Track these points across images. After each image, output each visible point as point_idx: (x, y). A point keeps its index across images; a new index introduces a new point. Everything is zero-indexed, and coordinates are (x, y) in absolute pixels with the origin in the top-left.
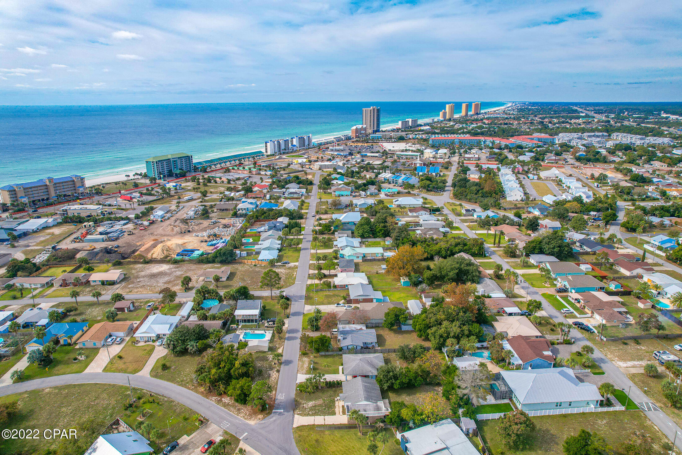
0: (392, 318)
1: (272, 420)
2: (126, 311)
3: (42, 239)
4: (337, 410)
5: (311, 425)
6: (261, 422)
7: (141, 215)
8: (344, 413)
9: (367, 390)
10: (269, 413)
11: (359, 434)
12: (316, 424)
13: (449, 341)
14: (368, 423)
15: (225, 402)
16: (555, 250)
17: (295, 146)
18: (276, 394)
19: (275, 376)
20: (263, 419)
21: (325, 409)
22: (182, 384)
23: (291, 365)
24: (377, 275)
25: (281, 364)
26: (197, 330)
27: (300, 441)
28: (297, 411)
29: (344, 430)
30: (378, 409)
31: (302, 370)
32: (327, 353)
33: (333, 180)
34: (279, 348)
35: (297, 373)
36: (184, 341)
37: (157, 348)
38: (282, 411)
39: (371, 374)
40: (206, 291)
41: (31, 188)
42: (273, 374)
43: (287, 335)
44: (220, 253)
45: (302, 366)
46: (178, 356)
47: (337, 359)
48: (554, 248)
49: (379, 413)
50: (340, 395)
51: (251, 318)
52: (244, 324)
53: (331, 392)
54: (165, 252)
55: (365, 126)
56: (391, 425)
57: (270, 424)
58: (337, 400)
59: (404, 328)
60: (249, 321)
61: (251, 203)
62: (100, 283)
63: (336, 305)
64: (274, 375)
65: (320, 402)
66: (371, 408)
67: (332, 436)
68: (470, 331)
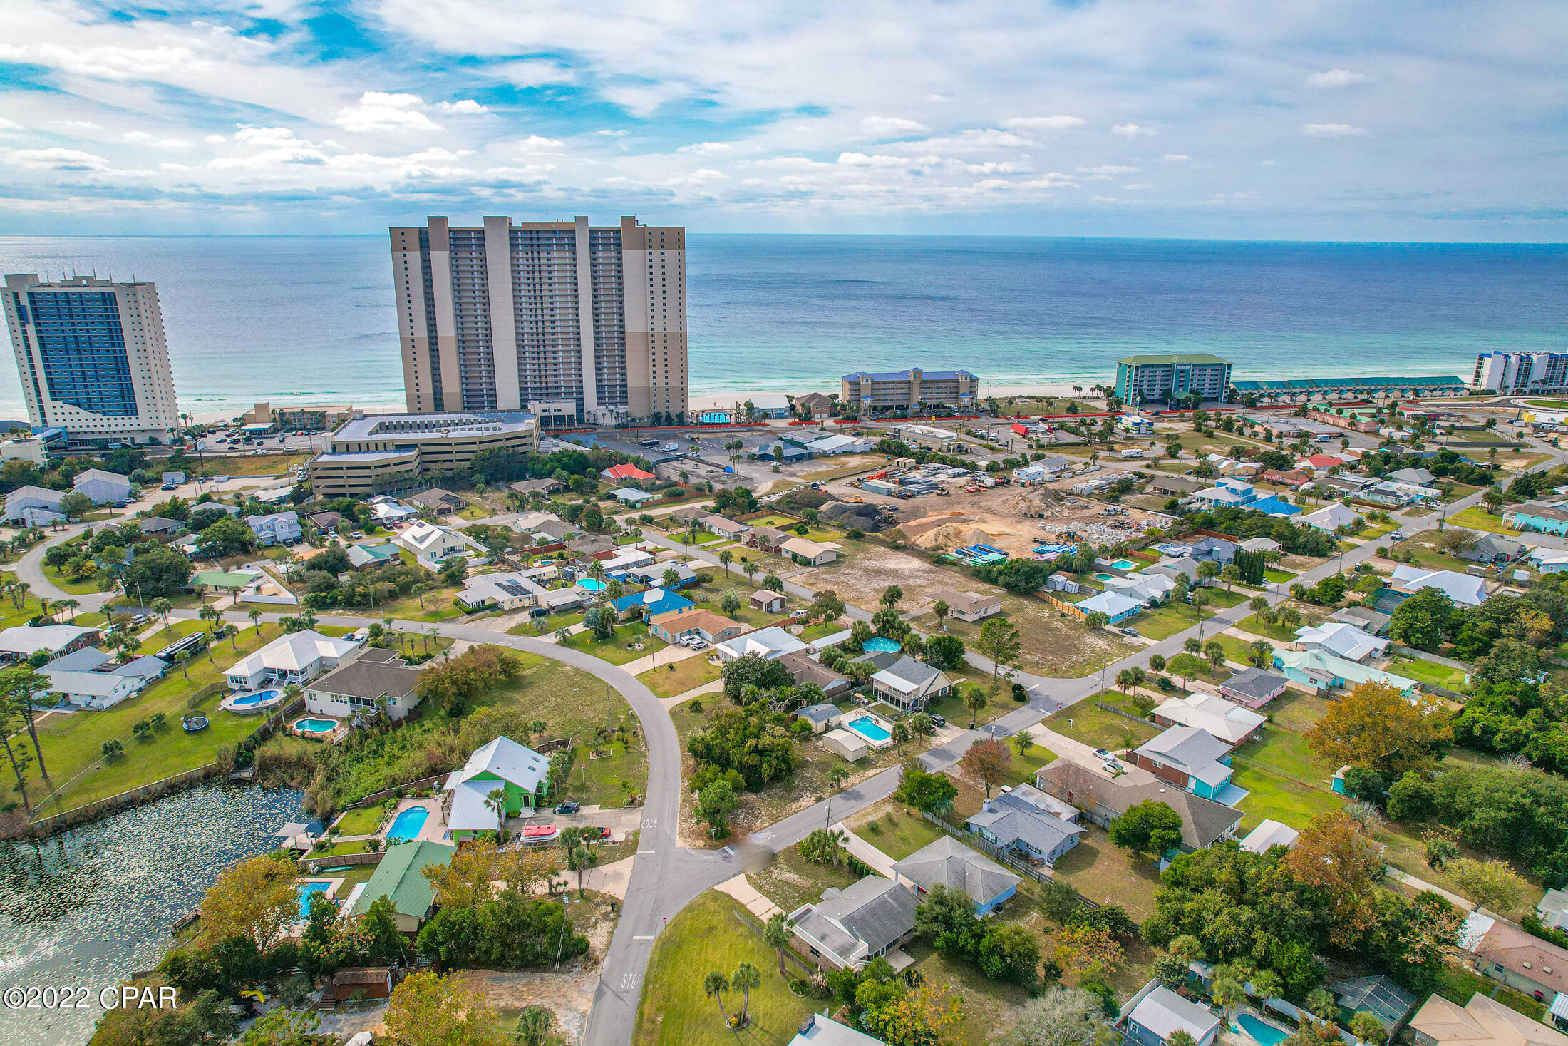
1: (706, 858)
2: (763, 609)
3: (820, 469)
5: (738, 903)
6: (691, 851)
7: (1002, 465)
10: (717, 846)
18: (765, 828)
19: (804, 803)
20: (704, 848)
23: (853, 802)
25: (841, 791)
27: (692, 911)
28: (753, 872)
30: (846, 951)
32: (935, 820)
34: (877, 768)
35: (841, 820)
38: (736, 856)
41: (885, 383)
44: (1028, 569)
45: (867, 815)
52: (884, 702)
53: (837, 877)
54: (944, 539)
57: (695, 862)
61: (1233, 491)
62: (791, 557)
63: (1095, 750)
64: (808, 799)
65: (805, 882)
66: (839, 941)
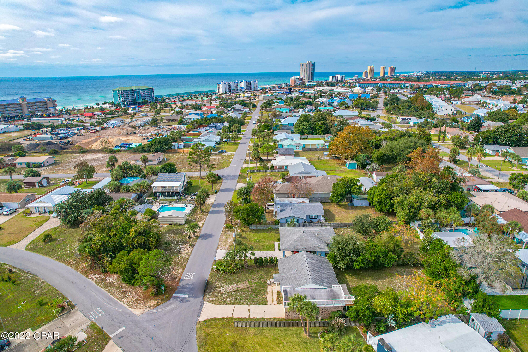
0: (342, 190)
1: (169, 308)
2: (37, 186)
4: (269, 297)
5: (227, 319)
6: (152, 311)
7: (96, 124)
8: (279, 301)
9: (315, 269)
10: (167, 298)
11: (304, 335)
12: (235, 316)
13: (423, 213)
14: (317, 318)
15: (109, 282)
16: (513, 139)
17: (243, 88)
18: (182, 273)
19: (186, 251)
20: (156, 306)
21: (251, 295)
22: (62, 259)
23: (210, 239)
24: (319, 161)
25: (197, 237)
26: (97, 195)
27: (206, 344)
28: (209, 297)
29: (279, 328)
30: (334, 296)
31: (225, 245)
32: (260, 227)
33: (274, 103)
34: (199, 221)
35: (217, 248)
36: (77, 208)
37: (52, 219)
38: (187, 296)
39: (319, 250)
40: (128, 168)
42: (185, 249)
43: (212, 209)
44: (156, 142)
45: (225, 241)
46: (71, 227)
47: (272, 233)
48: (511, 137)
49: (335, 302)
50: (275, 275)
51: (171, 191)
52: (163, 198)
53: (261, 273)
54: (104, 144)
55: (302, 77)
56: (355, 322)
57: (165, 314)
58: (270, 283)
59: (356, 203)
60: (169, 195)
61: (198, 114)
62: (26, 166)
65: (244, 285)
66: (323, 294)
67: (259, 337)
68: (448, 201)
